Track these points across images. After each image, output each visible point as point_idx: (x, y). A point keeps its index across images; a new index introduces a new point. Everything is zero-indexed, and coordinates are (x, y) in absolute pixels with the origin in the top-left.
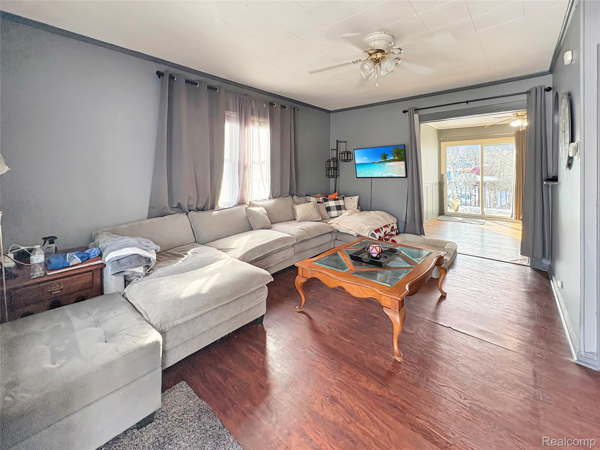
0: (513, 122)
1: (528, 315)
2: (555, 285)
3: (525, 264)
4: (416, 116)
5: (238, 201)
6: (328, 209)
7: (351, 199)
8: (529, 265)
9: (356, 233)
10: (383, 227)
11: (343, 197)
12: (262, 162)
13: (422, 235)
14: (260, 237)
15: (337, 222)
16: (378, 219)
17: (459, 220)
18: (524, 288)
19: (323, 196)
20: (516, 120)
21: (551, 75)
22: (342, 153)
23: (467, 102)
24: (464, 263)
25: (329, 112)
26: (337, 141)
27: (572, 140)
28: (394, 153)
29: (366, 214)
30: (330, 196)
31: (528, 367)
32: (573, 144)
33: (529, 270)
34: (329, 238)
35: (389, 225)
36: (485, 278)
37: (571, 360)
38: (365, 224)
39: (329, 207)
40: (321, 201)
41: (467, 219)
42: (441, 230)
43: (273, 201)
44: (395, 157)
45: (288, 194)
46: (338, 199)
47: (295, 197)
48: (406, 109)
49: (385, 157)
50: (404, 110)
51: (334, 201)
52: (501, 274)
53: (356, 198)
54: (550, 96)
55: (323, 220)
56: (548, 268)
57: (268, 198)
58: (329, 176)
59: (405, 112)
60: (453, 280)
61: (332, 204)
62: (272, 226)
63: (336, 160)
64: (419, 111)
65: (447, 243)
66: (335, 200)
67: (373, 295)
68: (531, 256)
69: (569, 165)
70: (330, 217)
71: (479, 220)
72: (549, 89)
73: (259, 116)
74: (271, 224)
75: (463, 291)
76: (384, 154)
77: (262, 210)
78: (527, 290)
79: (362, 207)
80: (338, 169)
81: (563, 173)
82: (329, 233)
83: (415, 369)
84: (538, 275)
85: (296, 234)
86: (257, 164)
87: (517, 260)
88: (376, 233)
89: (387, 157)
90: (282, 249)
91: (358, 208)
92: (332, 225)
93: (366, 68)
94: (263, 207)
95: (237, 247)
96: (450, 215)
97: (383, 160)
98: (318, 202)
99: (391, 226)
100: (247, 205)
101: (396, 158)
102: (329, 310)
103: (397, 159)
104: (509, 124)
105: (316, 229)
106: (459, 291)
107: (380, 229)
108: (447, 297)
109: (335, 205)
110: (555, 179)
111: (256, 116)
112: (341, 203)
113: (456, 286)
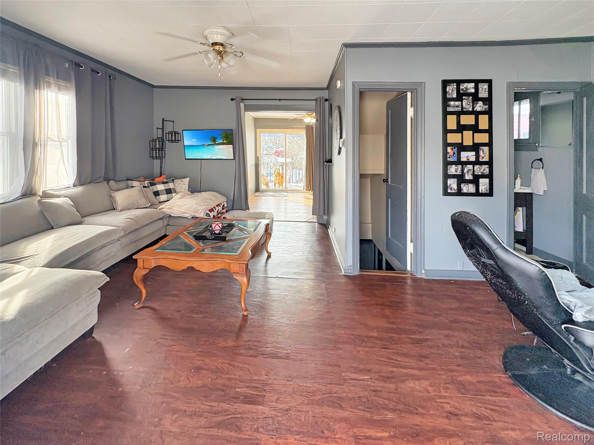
0: (305, 119)
1: (319, 254)
2: (330, 231)
3: (314, 221)
4: (242, 105)
5: (23, 191)
6: (157, 194)
7: (181, 181)
8: (316, 221)
9: (191, 215)
10: (216, 207)
11: (173, 180)
12: (63, 139)
13: (247, 210)
14: (71, 235)
15: (169, 206)
16: (211, 200)
17: (271, 195)
18: (316, 237)
19: (149, 180)
20: (307, 117)
21: (328, 91)
22: (169, 133)
23: (280, 100)
24: (278, 227)
25: (153, 86)
26: (163, 119)
27: (341, 137)
28: (223, 137)
29: (199, 196)
30: (157, 180)
31: (323, 286)
32: (342, 140)
33: (317, 224)
34: (160, 224)
35: (221, 204)
36: (293, 235)
37: (341, 274)
38: (199, 205)
39: (158, 191)
40: (146, 185)
41: (276, 193)
42: (259, 204)
43: (80, 189)
44: (223, 140)
45: (102, 179)
46: (167, 183)
47: (112, 183)
48: (234, 98)
49: (214, 140)
50: (232, 98)
51: (162, 185)
52: (302, 231)
53: (187, 180)
54: (327, 104)
55: (152, 206)
56: (326, 222)
57: (72, 186)
58: (153, 157)
59: (232, 100)
60: (273, 242)
61: (160, 187)
62: (83, 219)
63: (162, 140)
64: (245, 101)
65: (267, 213)
66: (164, 183)
67: (223, 266)
68: (318, 215)
69: (339, 153)
70: (159, 202)
71: (283, 193)
72: (326, 100)
73: (57, 78)
74: (82, 217)
75: (281, 248)
76: (214, 137)
77: (66, 201)
78: (317, 238)
79: (193, 190)
80: (164, 149)
81: (336, 158)
82: (160, 219)
83: (259, 315)
84: (322, 227)
85: (122, 224)
86: (56, 141)
87: (310, 219)
88: (211, 212)
89: (216, 140)
90: (105, 245)
91: (189, 191)
92: (163, 210)
93: (209, 57)
94: (66, 197)
95: (36, 254)
96: (264, 191)
97: (212, 142)
98: (144, 187)
99: (223, 204)
100: (39, 196)
101: (225, 141)
102: (174, 295)
103: (225, 143)
104: (303, 119)
105: (144, 216)
106: (279, 249)
107: (213, 208)
108: (271, 256)
109: (164, 189)
110: (330, 161)
111: (54, 77)
112: (171, 186)
113: (276, 246)
